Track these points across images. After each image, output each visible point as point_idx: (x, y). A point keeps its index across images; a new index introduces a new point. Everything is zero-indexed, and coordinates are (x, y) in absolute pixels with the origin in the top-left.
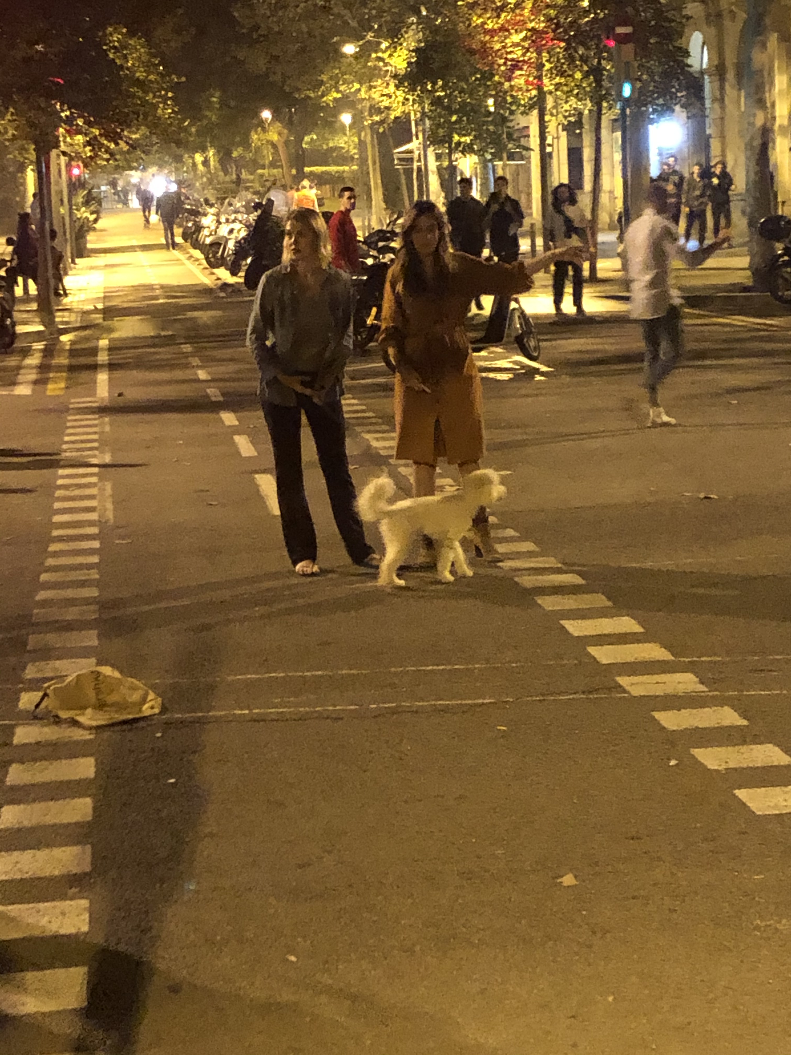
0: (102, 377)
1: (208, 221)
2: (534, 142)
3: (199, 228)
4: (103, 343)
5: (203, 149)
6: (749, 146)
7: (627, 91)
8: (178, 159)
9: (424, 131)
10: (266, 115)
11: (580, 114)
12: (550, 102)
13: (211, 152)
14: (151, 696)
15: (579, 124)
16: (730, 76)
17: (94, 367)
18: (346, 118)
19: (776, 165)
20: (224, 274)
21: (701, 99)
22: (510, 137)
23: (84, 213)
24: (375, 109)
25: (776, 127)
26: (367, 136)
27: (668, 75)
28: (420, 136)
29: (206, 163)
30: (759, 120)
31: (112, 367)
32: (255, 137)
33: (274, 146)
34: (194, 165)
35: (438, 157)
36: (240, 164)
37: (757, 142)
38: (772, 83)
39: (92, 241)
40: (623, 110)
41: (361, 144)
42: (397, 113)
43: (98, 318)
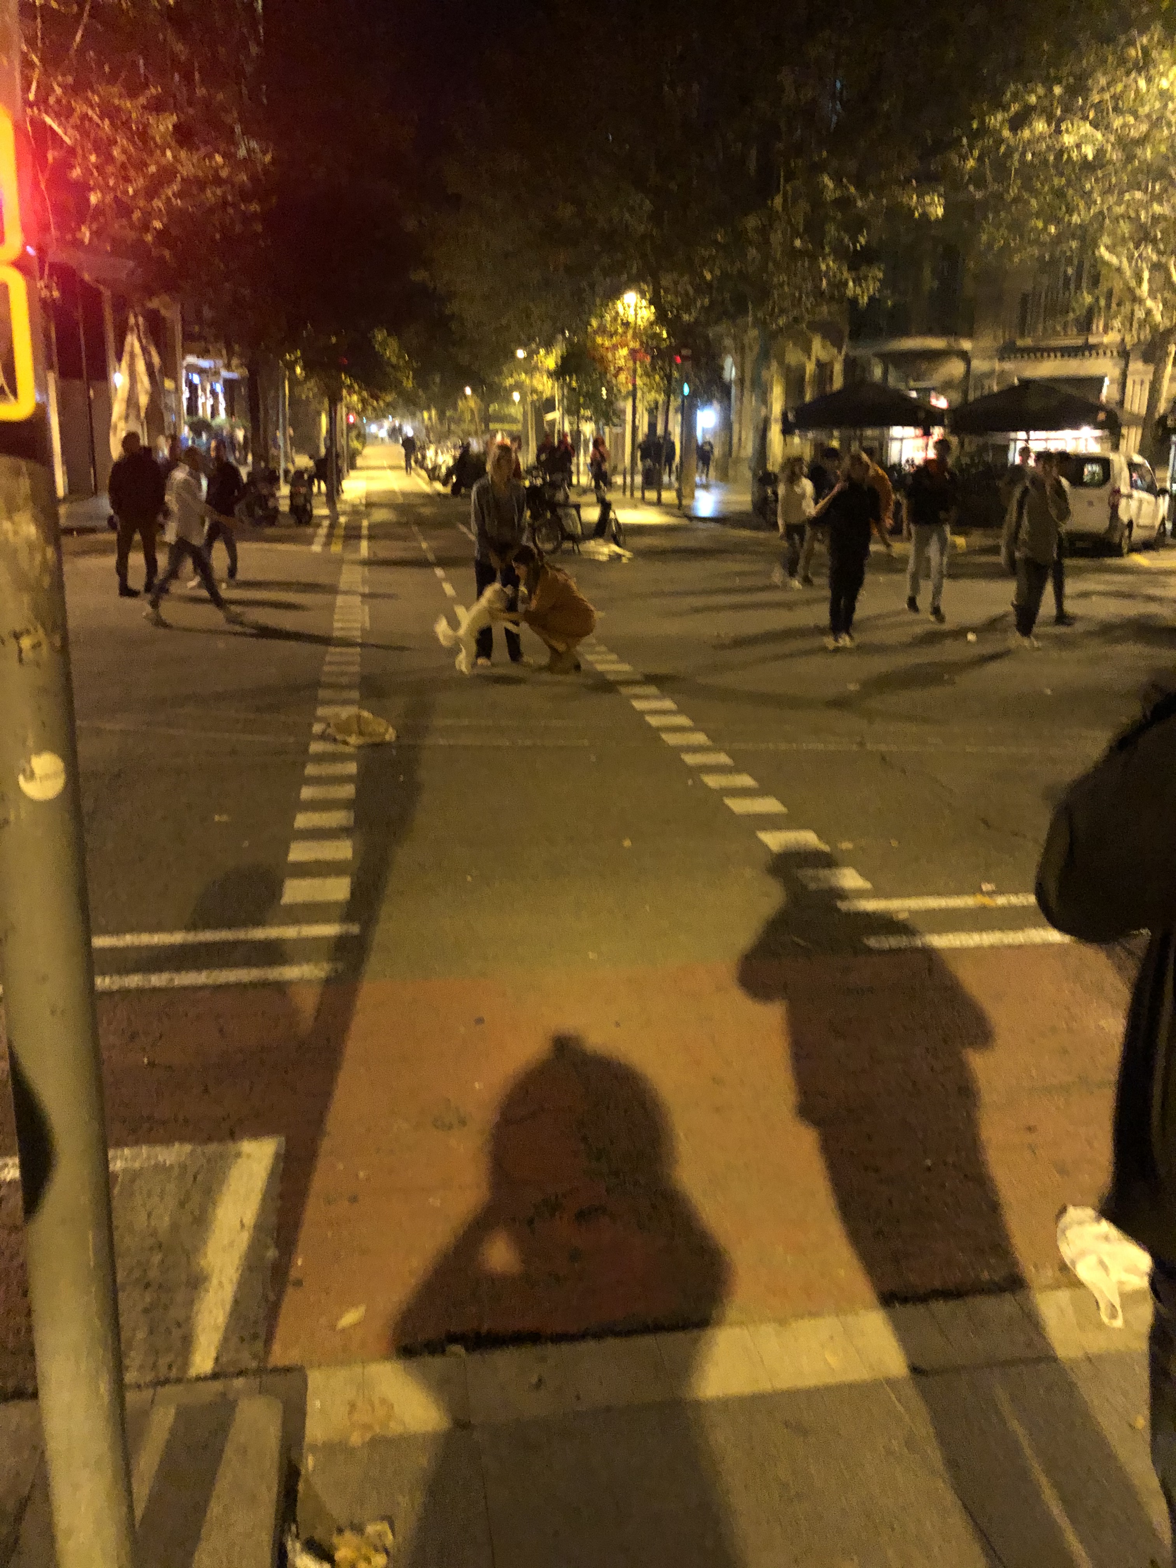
0: (364, 544)
1: (430, 453)
2: (629, 417)
3: (424, 457)
4: (365, 523)
5: (428, 409)
6: (756, 428)
7: (686, 390)
8: (413, 415)
9: (563, 408)
10: (468, 391)
11: (656, 403)
12: (639, 394)
13: (433, 412)
14: (391, 730)
15: (657, 408)
16: (748, 383)
17: (359, 537)
18: (516, 396)
19: (771, 440)
20: (438, 486)
21: (729, 399)
22: (615, 413)
23: (356, 444)
24: (534, 391)
25: (772, 418)
26: (529, 408)
27: (710, 382)
28: (561, 409)
29: (430, 418)
30: (763, 412)
31: (370, 538)
32: (460, 403)
33: (472, 411)
34: (423, 419)
35: (571, 423)
36: (451, 420)
37: (761, 426)
38: (772, 389)
39: (359, 462)
40: (683, 402)
41: (525, 414)
42: (547, 394)
43: (363, 508)
